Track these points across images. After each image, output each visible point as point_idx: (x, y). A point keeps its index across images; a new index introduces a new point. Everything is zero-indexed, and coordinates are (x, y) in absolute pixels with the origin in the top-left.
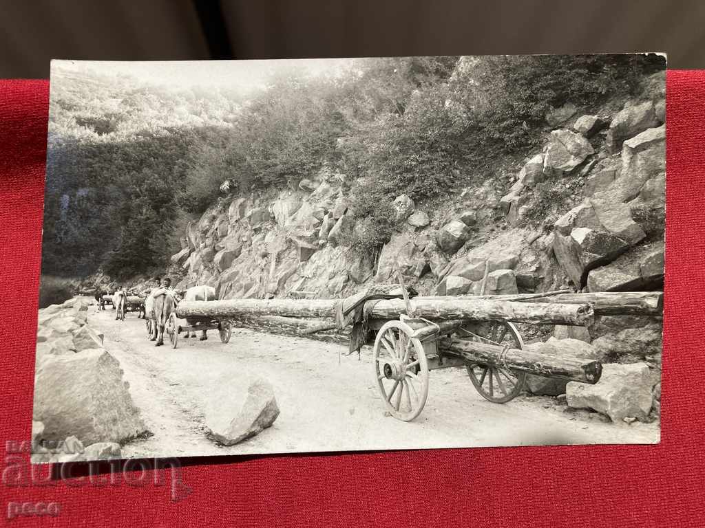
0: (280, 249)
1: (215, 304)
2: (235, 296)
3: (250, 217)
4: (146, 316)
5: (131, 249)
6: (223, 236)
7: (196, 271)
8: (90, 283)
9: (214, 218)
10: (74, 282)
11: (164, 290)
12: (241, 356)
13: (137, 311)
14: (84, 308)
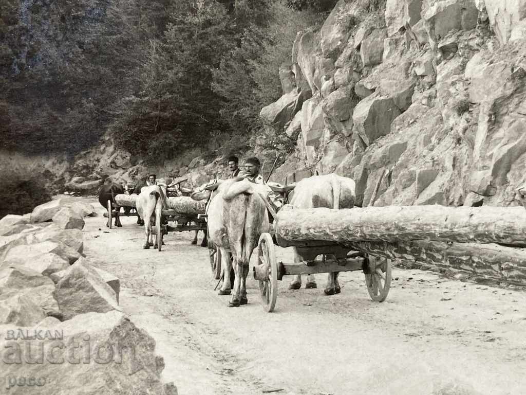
0: (498, 93)
1: (355, 215)
2: (398, 199)
3: (432, 21)
4: (209, 240)
5: (172, 92)
6: (373, 64)
7: (315, 143)
8: (86, 167)
9: (353, 23)
10: (54, 164)
11: (245, 184)
12: (415, 331)
13: (190, 228)
14: (76, 224)
